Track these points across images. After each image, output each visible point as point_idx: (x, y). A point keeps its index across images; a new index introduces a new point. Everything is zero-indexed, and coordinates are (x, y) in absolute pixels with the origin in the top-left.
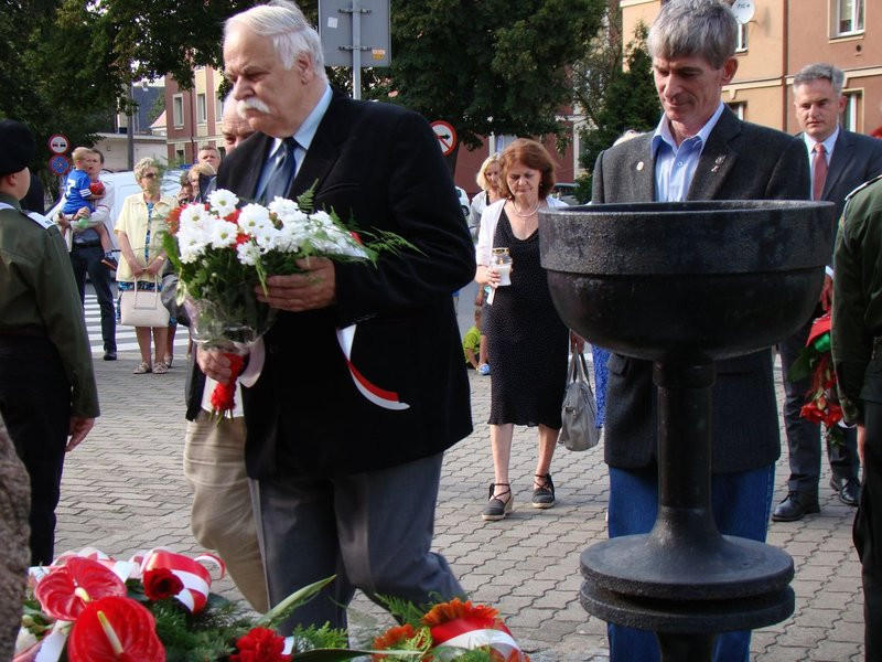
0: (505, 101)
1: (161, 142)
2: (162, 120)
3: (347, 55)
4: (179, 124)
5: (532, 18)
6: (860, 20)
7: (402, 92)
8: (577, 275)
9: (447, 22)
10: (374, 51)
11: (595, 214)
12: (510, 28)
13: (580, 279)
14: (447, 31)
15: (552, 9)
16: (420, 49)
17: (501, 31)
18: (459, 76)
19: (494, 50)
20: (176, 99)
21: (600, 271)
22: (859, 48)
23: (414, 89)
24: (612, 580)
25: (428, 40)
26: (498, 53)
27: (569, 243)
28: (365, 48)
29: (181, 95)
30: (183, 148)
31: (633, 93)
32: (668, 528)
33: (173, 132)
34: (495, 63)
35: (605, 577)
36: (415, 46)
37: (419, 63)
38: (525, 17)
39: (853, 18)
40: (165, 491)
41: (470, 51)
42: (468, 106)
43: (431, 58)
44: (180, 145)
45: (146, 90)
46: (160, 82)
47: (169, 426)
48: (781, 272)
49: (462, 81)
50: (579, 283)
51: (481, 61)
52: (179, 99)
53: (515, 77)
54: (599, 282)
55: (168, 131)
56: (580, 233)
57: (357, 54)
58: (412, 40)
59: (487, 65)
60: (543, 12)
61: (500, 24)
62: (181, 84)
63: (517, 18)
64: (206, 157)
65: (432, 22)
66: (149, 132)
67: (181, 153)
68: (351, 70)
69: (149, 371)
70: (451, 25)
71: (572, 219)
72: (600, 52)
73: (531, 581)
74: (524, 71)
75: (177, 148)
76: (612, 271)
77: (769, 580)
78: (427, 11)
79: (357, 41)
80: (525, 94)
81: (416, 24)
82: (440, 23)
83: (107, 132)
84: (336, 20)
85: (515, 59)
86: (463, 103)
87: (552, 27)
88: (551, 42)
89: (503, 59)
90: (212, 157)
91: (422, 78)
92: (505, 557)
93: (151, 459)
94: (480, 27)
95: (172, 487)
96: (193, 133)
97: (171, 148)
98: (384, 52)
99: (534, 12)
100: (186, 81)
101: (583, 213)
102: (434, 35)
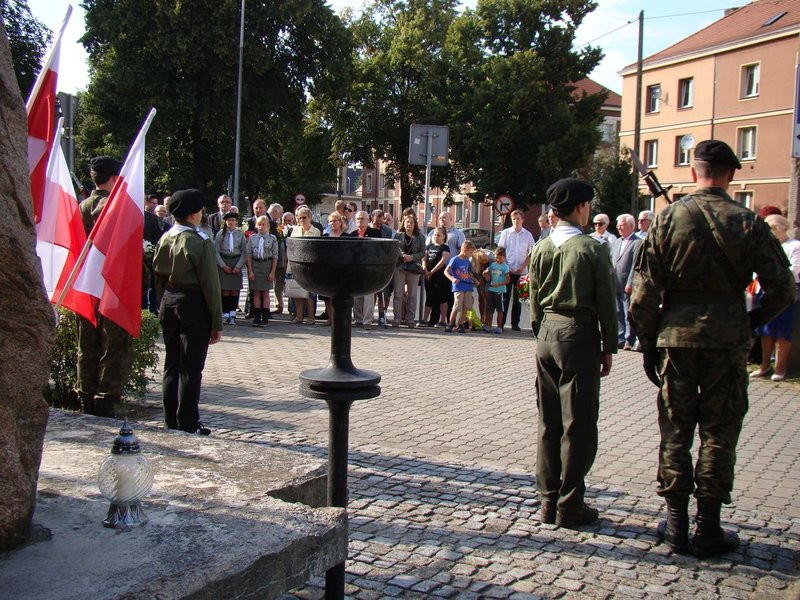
2: (360, 189)
3: (424, 158)
4: (369, 190)
5: (560, 141)
6: (754, 153)
9: (512, 140)
10: (439, 158)
12: (547, 145)
14: (512, 145)
15: (571, 136)
17: (541, 147)
19: (537, 157)
22: (752, 168)
26: (539, 159)
28: (434, 155)
29: (370, 174)
30: (370, 204)
33: (365, 195)
34: (538, 164)
38: (556, 140)
39: (749, 149)
44: (369, 202)
45: (355, 171)
46: (358, 165)
51: (530, 163)
52: (370, 177)
55: (363, 194)
57: (429, 158)
59: (533, 165)
60: (566, 137)
61: (541, 143)
62: (368, 167)
63: (551, 140)
66: (355, 194)
67: (369, 206)
70: (514, 142)
72: (607, 160)
73: (441, 429)
75: (367, 204)
78: (501, 133)
79: (430, 151)
82: (508, 141)
83: (329, 193)
84: (419, 140)
87: (571, 146)
88: (570, 154)
89: (542, 162)
93: (284, 363)
96: (376, 196)
97: (364, 204)
98: (443, 158)
99: (561, 137)
100: (370, 165)
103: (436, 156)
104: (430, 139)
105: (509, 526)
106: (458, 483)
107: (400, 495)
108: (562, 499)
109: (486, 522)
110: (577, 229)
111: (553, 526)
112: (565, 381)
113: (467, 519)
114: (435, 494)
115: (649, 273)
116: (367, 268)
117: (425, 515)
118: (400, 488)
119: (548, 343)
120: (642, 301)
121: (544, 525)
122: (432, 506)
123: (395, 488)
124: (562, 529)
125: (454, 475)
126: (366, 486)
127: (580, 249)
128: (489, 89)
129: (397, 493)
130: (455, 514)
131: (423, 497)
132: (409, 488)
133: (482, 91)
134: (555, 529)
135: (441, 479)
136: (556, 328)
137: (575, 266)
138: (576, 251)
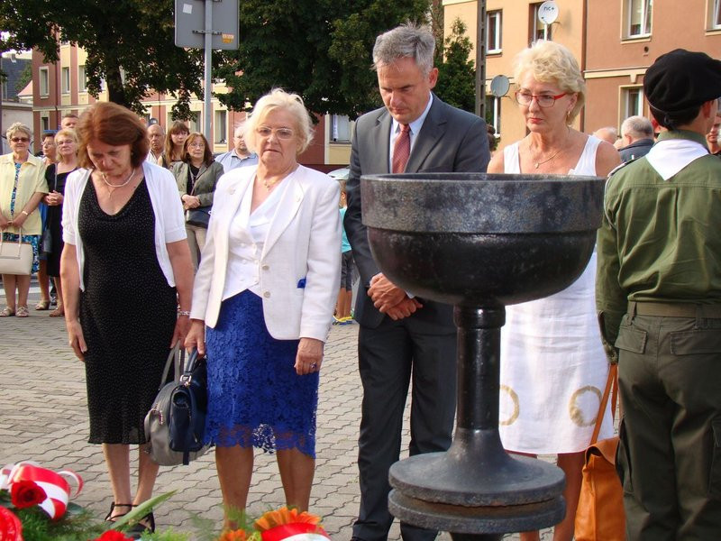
0: (340, 84)
1: (28, 109)
2: (29, 89)
3: (200, 38)
4: (44, 93)
5: (365, 12)
6: (648, 25)
7: (248, 72)
8: (392, 232)
9: (290, 12)
10: (224, 36)
11: (408, 180)
12: (345, 19)
13: (395, 235)
14: (290, 20)
16: (265, 35)
17: (338, 22)
18: (299, 60)
19: (331, 38)
20: (43, 71)
21: (411, 228)
22: (646, 49)
23: (259, 70)
24: (416, 489)
25: (274, 28)
26: (334, 41)
27: (386, 205)
28: (216, 33)
29: (46, 68)
30: (48, 115)
31: (452, 82)
32: (463, 446)
33: (38, 101)
34: (332, 50)
35: (409, 486)
36: (260, 33)
37: (264, 47)
38: (359, 10)
39: (642, 22)
40: (25, 421)
41: (309, 39)
42: (307, 87)
43: (275, 43)
44: (45, 113)
45: (14, 61)
46: (27, 55)
47: (30, 364)
48: (560, 233)
49: (302, 65)
50: (393, 238)
51: (319, 47)
52: (45, 71)
53: (350, 63)
54: (410, 238)
55: (34, 100)
56: (395, 197)
57: (208, 38)
58: (258, 26)
59: (325, 52)
60: (374, 7)
61: (338, 15)
62: (47, 56)
63: (352, 11)
64: (68, 124)
65: (277, 11)
66: (17, 100)
67: (45, 119)
68: (203, 51)
69: (13, 314)
70: (293, 15)
71: (389, 184)
73: (351, 504)
74: (357, 58)
75: (42, 115)
76: (421, 229)
77: (545, 490)
79: (209, 26)
80: (357, 79)
81: (261, 14)
82: (283, 13)
84: (191, 6)
85: (350, 47)
86: (303, 85)
87: (383, 20)
89: (338, 47)
90: (74, 124)
91: (267, 61)
92: (328, 482)
93: (12, 393)
94: (319, 18)
95: (31, 417)
96: (57, 103)
97: (37, 115)
98: (232, 37)
99: (367, 6)
100: (52, 54)
101: (398, 180)
102: (278, 23)
103: (220, 34)
104: (208, 5)
119: (651, 359)
136: (663, 332)
137: (705, 215)
138: (705, 188)
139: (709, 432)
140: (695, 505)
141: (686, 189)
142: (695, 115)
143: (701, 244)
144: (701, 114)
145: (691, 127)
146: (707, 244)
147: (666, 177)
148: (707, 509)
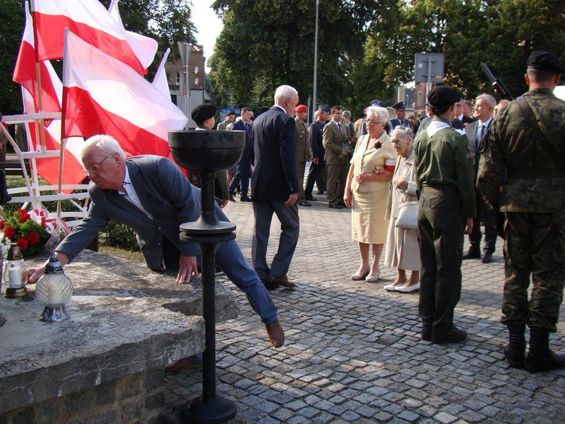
1: (413, 111)
3: (425, 78)
10: (437, 77)
28: (433, 75)
57: (429, 78)
79: (430, 73)
84: (422, 65)
98: (440, 77)
103: (435, 76)
104: (430, 64)
105: (396, 341)
106: (377, 309)
107: (330, 316)
108: (435, 323)
109: (381, 337)
110: (445, 124)
111: (428, 343)
112: (437, 237)
113: (369, 334)
114: (354, 316)
115: (490, 155)
116: (214, 150)
117: (340, 330)
118: (333, 311)
119: (424, 209)
120: (485, 176)
121: (423, 342)
122: (349, 324)
123: (329, 311)
124: (434, 345)
125: (376, 304)
126: (310, 309)
127: (444, 139)
128: (500, 25)
129: (329, 314)
130: (361, 331)
131: (345, 318)
132: (339, 311)
133: (494, 27)
134: (429, 345)
135: (366, 306)
136: (429, 198)
137: (440, 152)
138: (441, 141)
139: (442, 240)
140: (439, 268)
141: (435, 141)
142: (447, 110)
143: (438, 161)
144: (450, 109)
145: (444, 116)
146: (440, 162)
147: (430, 136)
148: (442, 269)
